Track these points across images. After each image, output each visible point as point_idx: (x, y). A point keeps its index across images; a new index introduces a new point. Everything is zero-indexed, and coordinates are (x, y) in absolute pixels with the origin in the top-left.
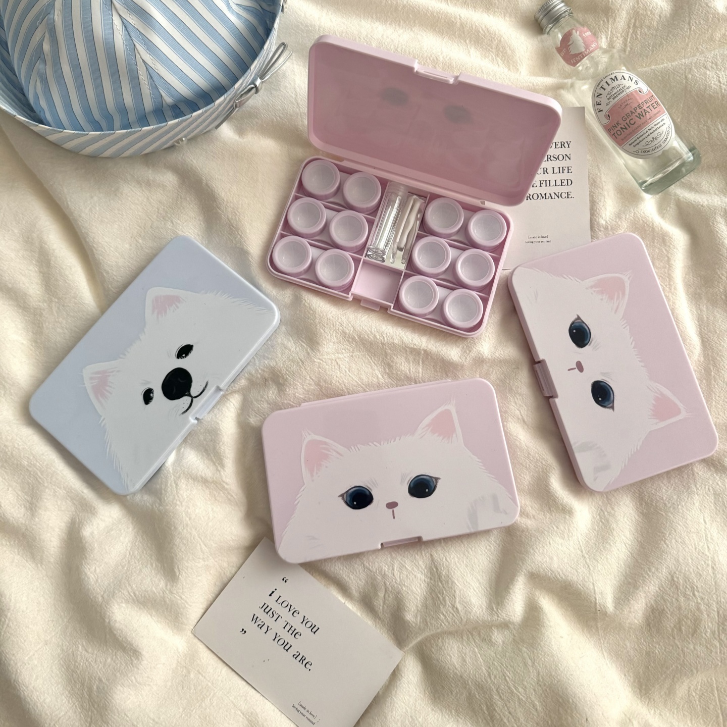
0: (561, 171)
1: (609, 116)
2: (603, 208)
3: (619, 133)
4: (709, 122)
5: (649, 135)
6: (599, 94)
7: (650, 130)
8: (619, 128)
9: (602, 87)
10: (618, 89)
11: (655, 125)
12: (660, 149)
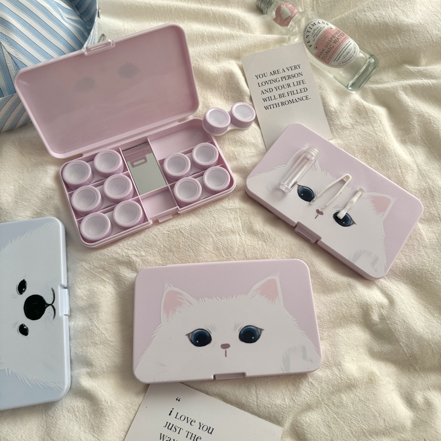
0: (299, 84)
1: (316, 47)
2: (330, 101)
3: (326, 56)
4: (376, 41)
5: (344, 52)
6: (307, 36)
7: (343, 48)
8: (324, 53)
9: (307, 31)
10: (318, 30)
11: (346, 45)
12: (353, 58)
